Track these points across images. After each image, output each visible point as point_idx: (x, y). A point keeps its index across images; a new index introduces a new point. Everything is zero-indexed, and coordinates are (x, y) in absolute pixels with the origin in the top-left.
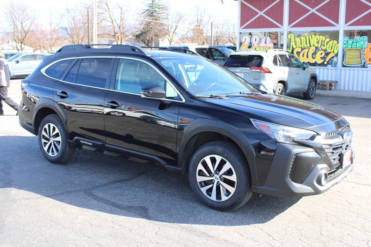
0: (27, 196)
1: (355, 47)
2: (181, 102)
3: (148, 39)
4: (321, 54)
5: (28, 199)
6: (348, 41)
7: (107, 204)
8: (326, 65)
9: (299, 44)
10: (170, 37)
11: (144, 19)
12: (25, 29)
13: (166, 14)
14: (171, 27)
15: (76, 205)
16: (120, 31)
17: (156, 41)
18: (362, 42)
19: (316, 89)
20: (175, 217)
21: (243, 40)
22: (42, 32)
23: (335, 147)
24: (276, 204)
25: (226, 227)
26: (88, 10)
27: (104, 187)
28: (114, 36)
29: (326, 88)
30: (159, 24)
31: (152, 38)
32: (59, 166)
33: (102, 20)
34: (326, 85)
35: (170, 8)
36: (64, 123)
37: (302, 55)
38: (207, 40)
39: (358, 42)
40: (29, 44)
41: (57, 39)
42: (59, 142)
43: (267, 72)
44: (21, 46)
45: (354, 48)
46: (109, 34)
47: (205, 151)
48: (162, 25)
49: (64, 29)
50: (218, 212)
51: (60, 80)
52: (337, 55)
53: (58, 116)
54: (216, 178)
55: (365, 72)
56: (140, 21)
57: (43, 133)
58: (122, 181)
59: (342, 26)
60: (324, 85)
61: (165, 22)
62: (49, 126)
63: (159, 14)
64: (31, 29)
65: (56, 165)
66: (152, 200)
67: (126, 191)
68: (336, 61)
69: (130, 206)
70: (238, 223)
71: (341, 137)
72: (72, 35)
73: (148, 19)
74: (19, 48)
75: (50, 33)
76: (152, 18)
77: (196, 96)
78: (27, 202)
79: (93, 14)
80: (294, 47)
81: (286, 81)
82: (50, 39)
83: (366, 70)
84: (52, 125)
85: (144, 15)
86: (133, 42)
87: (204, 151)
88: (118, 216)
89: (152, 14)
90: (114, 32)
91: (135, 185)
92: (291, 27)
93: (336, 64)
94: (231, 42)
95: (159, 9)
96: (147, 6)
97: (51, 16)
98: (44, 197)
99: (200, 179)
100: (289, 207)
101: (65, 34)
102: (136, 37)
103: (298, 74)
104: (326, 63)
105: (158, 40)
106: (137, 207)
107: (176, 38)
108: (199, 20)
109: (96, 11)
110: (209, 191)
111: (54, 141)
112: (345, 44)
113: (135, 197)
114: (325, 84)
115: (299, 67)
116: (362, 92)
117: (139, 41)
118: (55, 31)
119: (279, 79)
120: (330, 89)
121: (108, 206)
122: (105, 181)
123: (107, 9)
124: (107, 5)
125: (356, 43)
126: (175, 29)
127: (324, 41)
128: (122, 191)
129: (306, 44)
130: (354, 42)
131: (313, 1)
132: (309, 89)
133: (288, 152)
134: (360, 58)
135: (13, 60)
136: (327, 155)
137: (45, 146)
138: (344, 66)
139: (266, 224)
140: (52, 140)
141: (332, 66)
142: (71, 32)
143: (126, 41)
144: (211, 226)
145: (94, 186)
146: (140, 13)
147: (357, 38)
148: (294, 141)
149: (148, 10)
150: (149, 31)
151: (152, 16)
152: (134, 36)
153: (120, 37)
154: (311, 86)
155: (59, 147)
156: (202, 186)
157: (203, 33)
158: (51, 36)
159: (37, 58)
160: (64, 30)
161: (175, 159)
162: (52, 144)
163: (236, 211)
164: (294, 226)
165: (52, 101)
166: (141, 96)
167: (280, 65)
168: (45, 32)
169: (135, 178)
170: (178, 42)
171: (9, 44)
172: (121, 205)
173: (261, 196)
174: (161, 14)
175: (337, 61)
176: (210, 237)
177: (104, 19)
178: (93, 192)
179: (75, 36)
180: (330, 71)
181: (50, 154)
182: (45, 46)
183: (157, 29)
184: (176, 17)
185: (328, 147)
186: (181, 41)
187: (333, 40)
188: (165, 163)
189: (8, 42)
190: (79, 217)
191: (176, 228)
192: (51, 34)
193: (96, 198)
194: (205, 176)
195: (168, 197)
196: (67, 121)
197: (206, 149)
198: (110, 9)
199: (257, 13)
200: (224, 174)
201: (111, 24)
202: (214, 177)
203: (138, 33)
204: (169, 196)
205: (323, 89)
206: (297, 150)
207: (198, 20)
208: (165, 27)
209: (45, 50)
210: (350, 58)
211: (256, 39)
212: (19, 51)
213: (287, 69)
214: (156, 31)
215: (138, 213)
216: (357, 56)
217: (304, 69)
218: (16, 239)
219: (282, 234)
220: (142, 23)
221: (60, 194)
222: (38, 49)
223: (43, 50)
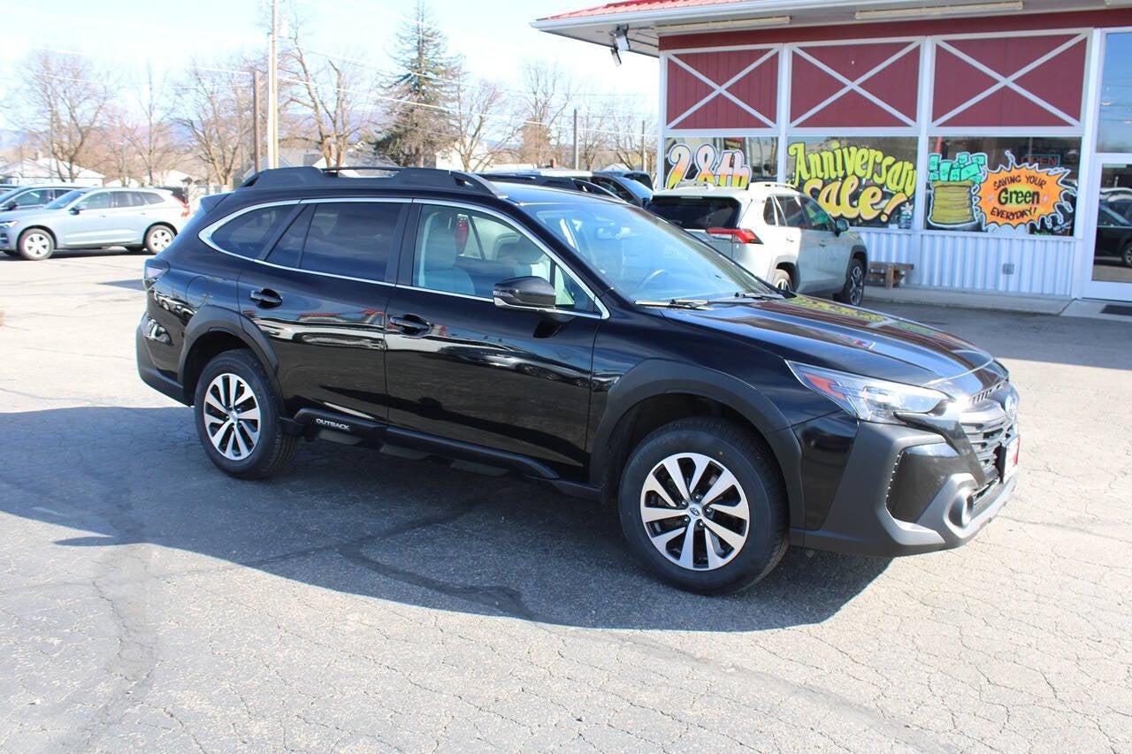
0: (194, 565)
1: (958, 179)
2: (598, 317)
3: (407, 152)
4: (874, 195)
5: (199, 571)
6: (939, 165)
7: (410, 583)
8: (884, 225)
9: (816, 171)
10: (465, 146)
11: (396, 101)
12: (80, 125)
13: (455, 88)
14: (469, 122)
15: (329, 585)
16: (336, 131)
17: (428, 158)
18: (975, 165)
19: (864, 284)
20: (594, 612)
21: (673, 158)
22: (129, 134)
23: (990, 430)
24: (835, 574)
25: (730, 634)
26: (254, 74)
27: (388, 539)
28: (320, 143)
29: (885, 282)
30: (436, 113)
31: (417, 150)
32: (256, 487)
33: (287, 103)
34: (885, 274)
35: (465, 73)
36: (270, 373)
37: (825, 198)
38: (558, 156)
39: (965, 167)
40: (90, 164)
41: (167, 151)
42: (254, 422)
43: (750, 241)
44: (70, 170)
45: (954, 181)
46: (307, 140)
47: (667, 443)
48: (443, 116)
49: (186, 125)
50: (699, 597)
51: (256, 261)
52: (911, 201)
53: (254, 355)
54: (694, 513)
55: (981, 243)
56: (388, 104)
57: (210, 398)
58: (430, 524)
59: (924, 127)
60: (880, 274)
61: (451, 107)
62: (226, 381)
63: (437, 86)
64: (97, 124)
65: (247, 482)
66: (522, 571)
67: (448, 549)
68: (910, 213)
69: (472, 588)
70: (757, 623)
71: (999, 405)
72: (206, 140)
73: (409, 101)
74: (66, 173)
75: (148, 136)
76: (418, 97)
77: (637, 303)
78: (202, 579)
79: (266, 87)
80: (805, 176)
81: (795, 263)
82: (148, 150)
83: (983, 238)
84: (234, 379)
85: (396, 89)
86: (368, 160)
87: (664, 442)
88: (450, 613)
89: (417, 88)
90: (321, 133)
91: (467, 533)
92: (797, 126)
93: (910, 221)
94: (622, 161)
95: (437, 74)
96: (404, 66)
97: (151, 89)
98: (240, 566)
99: (649, 514)
100: (870, 581)
101: (190, 137)
102: (374, 146)
103: (823, 246)
104: (884, 218)
105: (433, 154)
106: (491, 588)
107: (480, 150)
108: (539, 105)
109: (274, 77)
110: (675, 546)
111: (239, 420)
112: (932, 171)
113: (476, 563)
114: (882, 271)
115: (823, 227)
116: (973, 293)
117: (384, 158)
118: (160, 129)
119: (779, 257)
120: (896, 285)
121: (416, 587)
122: (386, 524)
123: (302, 74)
124: (301, 62)
125: (959, 170)
126: (477, 126)
127: (881, 163)
128: (439, 550)
129: (836, 170)
130: (954, 166)
131: (853, 62)
132: (848, 283)
133: (885, 444)
134: (970, 206)
135: (63, 205)
136: (972, 451)
137: (214, 434)
138: (929, 227)
139: (826, 623)
140: (233, 417)
141: (900, 228)
142: (204, 133)
143: (351, 156)
144: (692, 632)
145: (360, 536)
146: (386, 85)
147: (963, 156)
148: (896, 416)
149: (409, 75)
150: (410, 130)
151: (418, 91)
152: (369, 143)
153: (333, 146)
154: (854, 278)
155: (255, 437)
156: (656, 534)
157: (549, 139)
158: (150, 142)
159: (127, 200)
160: (186, 128)
161: (582, 465)
162: (235, 427)
163: (742, 595)
164: (895, 628)
165: (237, 316)
166: (493, 303)
167: (782, 224)
168: (132, 131)
169: (462, 514)
170: (486, 161)
171: (38, 162)
172: (447, 584)
173: (810, 554)
174: (442, 86)
175: (913, 213)
176: (697, 660)
177: (294, 98)
178: (362, 551)
179: (214, 146)
180: (895, 238)
181: (229, 454)
182: (131, 170)
183: (430, 125)
184: (480, 94)
185: (974, 430)
186: (492, 158)
187: (903, 161)
188: (554, 477)
189: (34, 157)
190: (348, 617)
191: (605, 640)
192: (150, 137)
193: (378, 568)
194: (665, 506)
195: (560, 561)
196: (277, 367)
197: (667, 438)
198: (308, 73)
199: (710, 90)
200: (716, 501)
201: (310, 112)
202: (688, 509)
203: (380, 137)
204: (562, 559)
205: (876, 284)
206: (906, 438)
207: (537, 104)
208: (452, 122)
209: (132, 180)
210: (945, 208)
211: (706, 156)
212: (63, 181)
213: (796, 233)
214: (429, 132)
215: (497, 603)
216: (962, 202)
217: (837, 233)
218: (201, 675)
219: (870, 648)
220: (393, 111)
221: (279, 557)
222: (113, 178)
223: (127, 179)
